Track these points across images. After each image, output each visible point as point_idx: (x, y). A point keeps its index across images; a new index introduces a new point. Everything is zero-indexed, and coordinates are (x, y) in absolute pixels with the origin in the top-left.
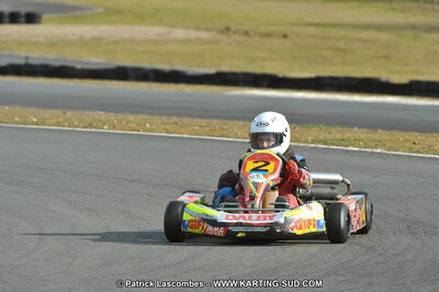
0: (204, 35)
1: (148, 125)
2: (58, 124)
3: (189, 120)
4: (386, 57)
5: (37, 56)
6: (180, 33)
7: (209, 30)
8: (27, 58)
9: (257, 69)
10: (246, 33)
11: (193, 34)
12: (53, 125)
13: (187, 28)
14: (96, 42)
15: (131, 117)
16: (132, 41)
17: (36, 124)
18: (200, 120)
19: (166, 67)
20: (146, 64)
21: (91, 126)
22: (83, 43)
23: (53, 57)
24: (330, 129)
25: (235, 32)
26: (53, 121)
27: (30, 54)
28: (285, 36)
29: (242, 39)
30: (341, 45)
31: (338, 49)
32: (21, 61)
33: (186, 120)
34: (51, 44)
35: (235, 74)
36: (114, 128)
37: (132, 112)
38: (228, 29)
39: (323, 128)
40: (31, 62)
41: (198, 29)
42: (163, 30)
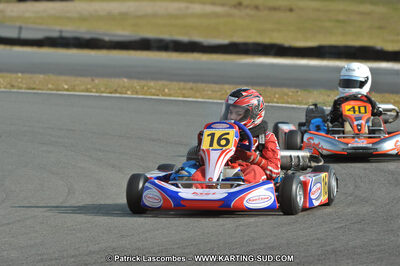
0: (218, 9)
1: (166, 90)
2: (87, 90)
3: (204, 85)
4: (380, 28)
5: (70, 30)
6: (197, 8)
7: (223, 5)
8: (61, 32)
9: (266, 40)
10: (257, 8)
11: (209, 9)
12: (82, 91)
13: (204, 3)
14: (123, 17)
15: (152, 84)
16: (155, 15)
17: (67, 90)
18: (214, 86)
19: (184, 38)
20: (166, 36)
21: (116, 91)
22: (110, 18)
23: (84, 31)
24: (329, 92)
25: (247, 7)
26: (83, 87)
27: (64, 28)
28: (291, 10)
29: (252, 12)
30: (341, 17)
31: (338, 21)
32: (55, 35)
33: (201, 86)
34: (83, 19)
35: (245, 44)
36: (137, 93)
37: (153, 79)
38: (240, 4)
39: (323, 91)
40: (65, 35)
41: (213, 4)
42: (183, 5)
